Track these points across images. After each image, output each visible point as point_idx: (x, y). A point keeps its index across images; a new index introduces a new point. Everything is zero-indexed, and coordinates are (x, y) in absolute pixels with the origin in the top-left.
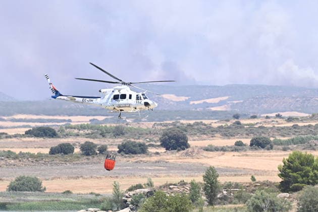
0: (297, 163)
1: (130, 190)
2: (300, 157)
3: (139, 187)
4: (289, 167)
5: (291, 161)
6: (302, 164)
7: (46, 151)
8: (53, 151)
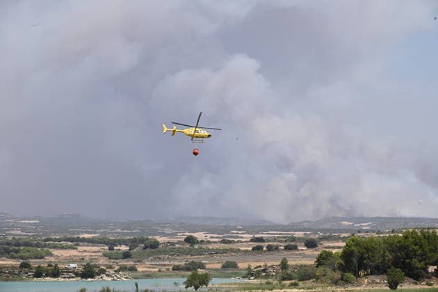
0: (324, 255)
1: (256, 268)
2: (325, 252)
3: (260, 266)
4: (320, 257)
5: (321, 255)
6: (327, 256)
7: (250, 249)
8: (254, 249)
